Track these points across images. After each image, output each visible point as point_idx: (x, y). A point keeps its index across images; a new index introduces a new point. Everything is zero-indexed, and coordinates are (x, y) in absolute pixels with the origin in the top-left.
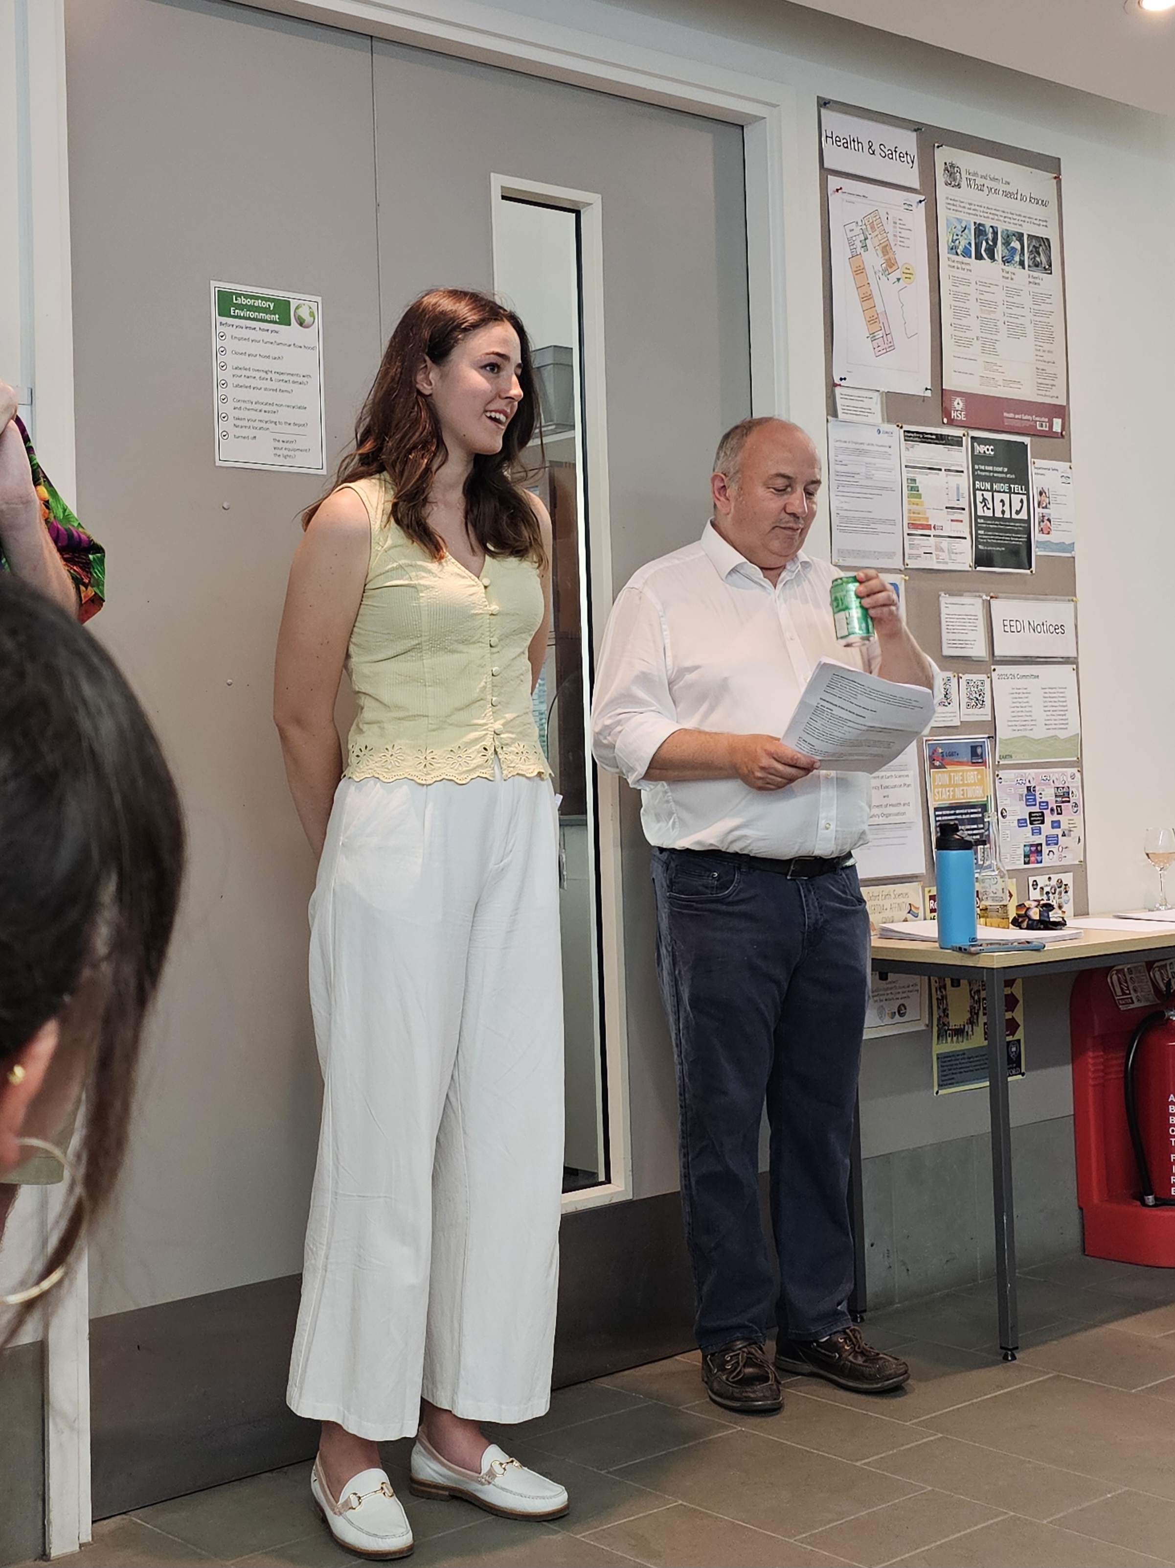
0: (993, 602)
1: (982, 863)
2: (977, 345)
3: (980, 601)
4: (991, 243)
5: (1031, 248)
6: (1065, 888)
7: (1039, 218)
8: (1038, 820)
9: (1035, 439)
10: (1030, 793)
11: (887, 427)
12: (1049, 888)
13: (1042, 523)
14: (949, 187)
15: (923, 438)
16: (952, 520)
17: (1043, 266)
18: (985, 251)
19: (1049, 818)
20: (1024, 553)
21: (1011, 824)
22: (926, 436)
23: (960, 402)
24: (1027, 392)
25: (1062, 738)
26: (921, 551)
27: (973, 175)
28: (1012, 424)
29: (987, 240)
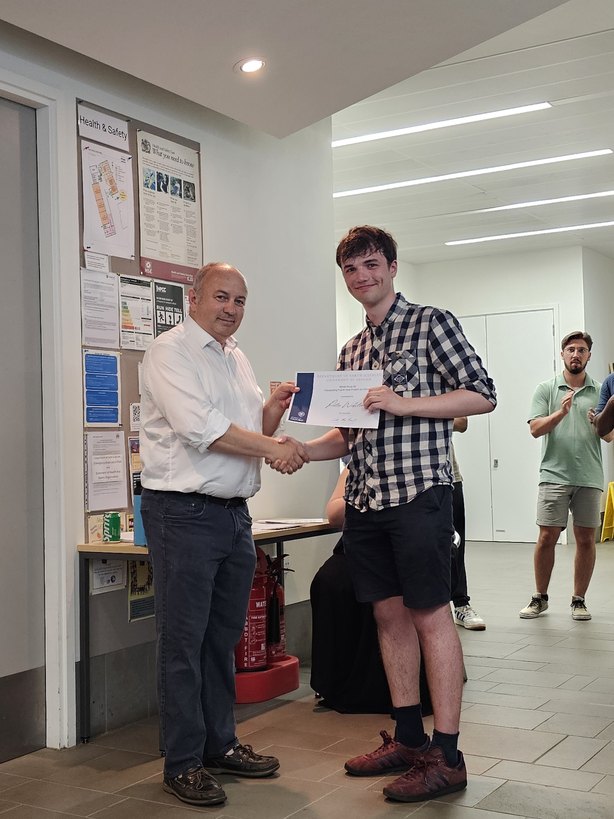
2: (158, 235)
4: (165, 183)
5: (185, 188)
7: (189, 173)
9: (186, 285)
11: (112, 274)
14: (144, 152)
15: (130, 281)
16: (145, 325)
17: (191, 197)
18: (162, 187)
23: (149, 264)
24: (182, 261)
26: (129, 340)
27: (156, 148)
28: (176, 277)
29: (163, 182)
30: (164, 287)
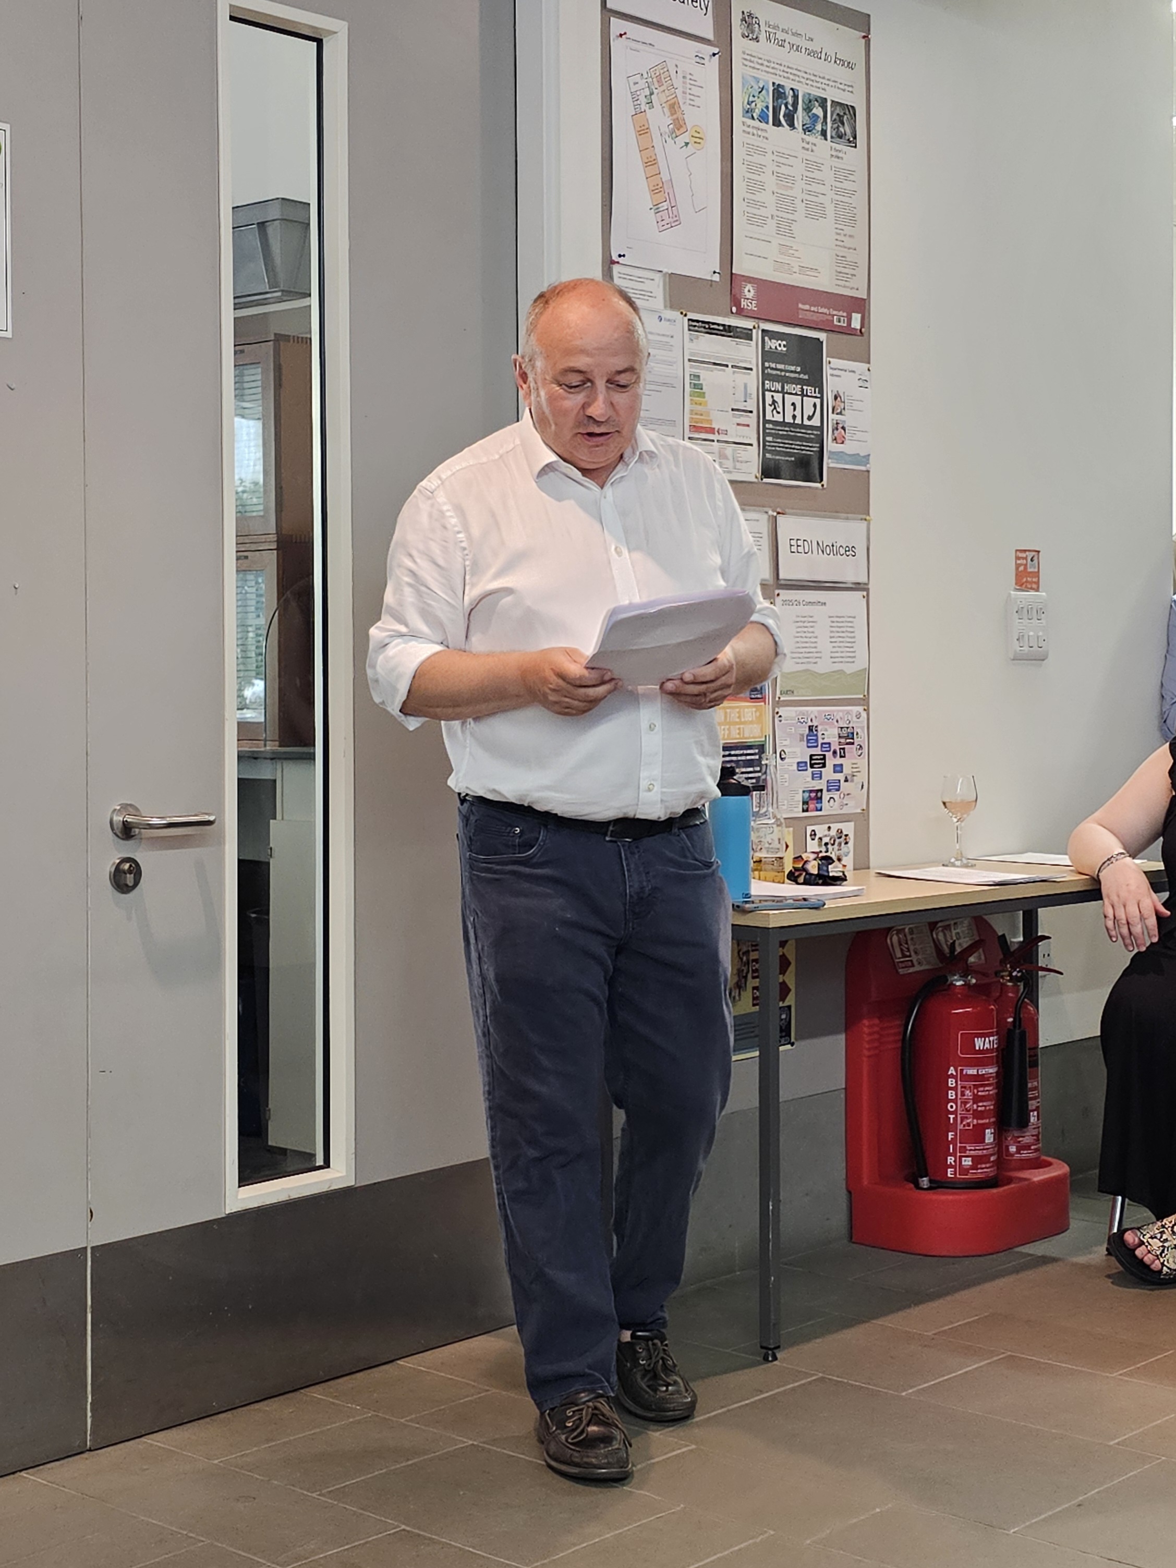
0: (780, 518)
1: (758, 809)
2: (772, 224)
3: (766, 516)
4: (790, 108)
5: (835, 116)
6: (845, 839)
7: (844, 82)
8: (819, 764)
9: (834, 336)
10: (811, 733)
11: (669, 314)
12: (829, 838)
13: (835, 432)
14: (746, 40)
15: (709, 328)
16: (738, 424)
17: (847, 138)
18: (784, 117)
19: (831, 762)
20: (815, 465)
21: (791, 768)
22: (712, 326)
23: (752, 290)
24: (824, 282)
25: (848, 672)
27: (774, 28)
28: (809, 316)
29: (786, 105)
30: (782, 341)
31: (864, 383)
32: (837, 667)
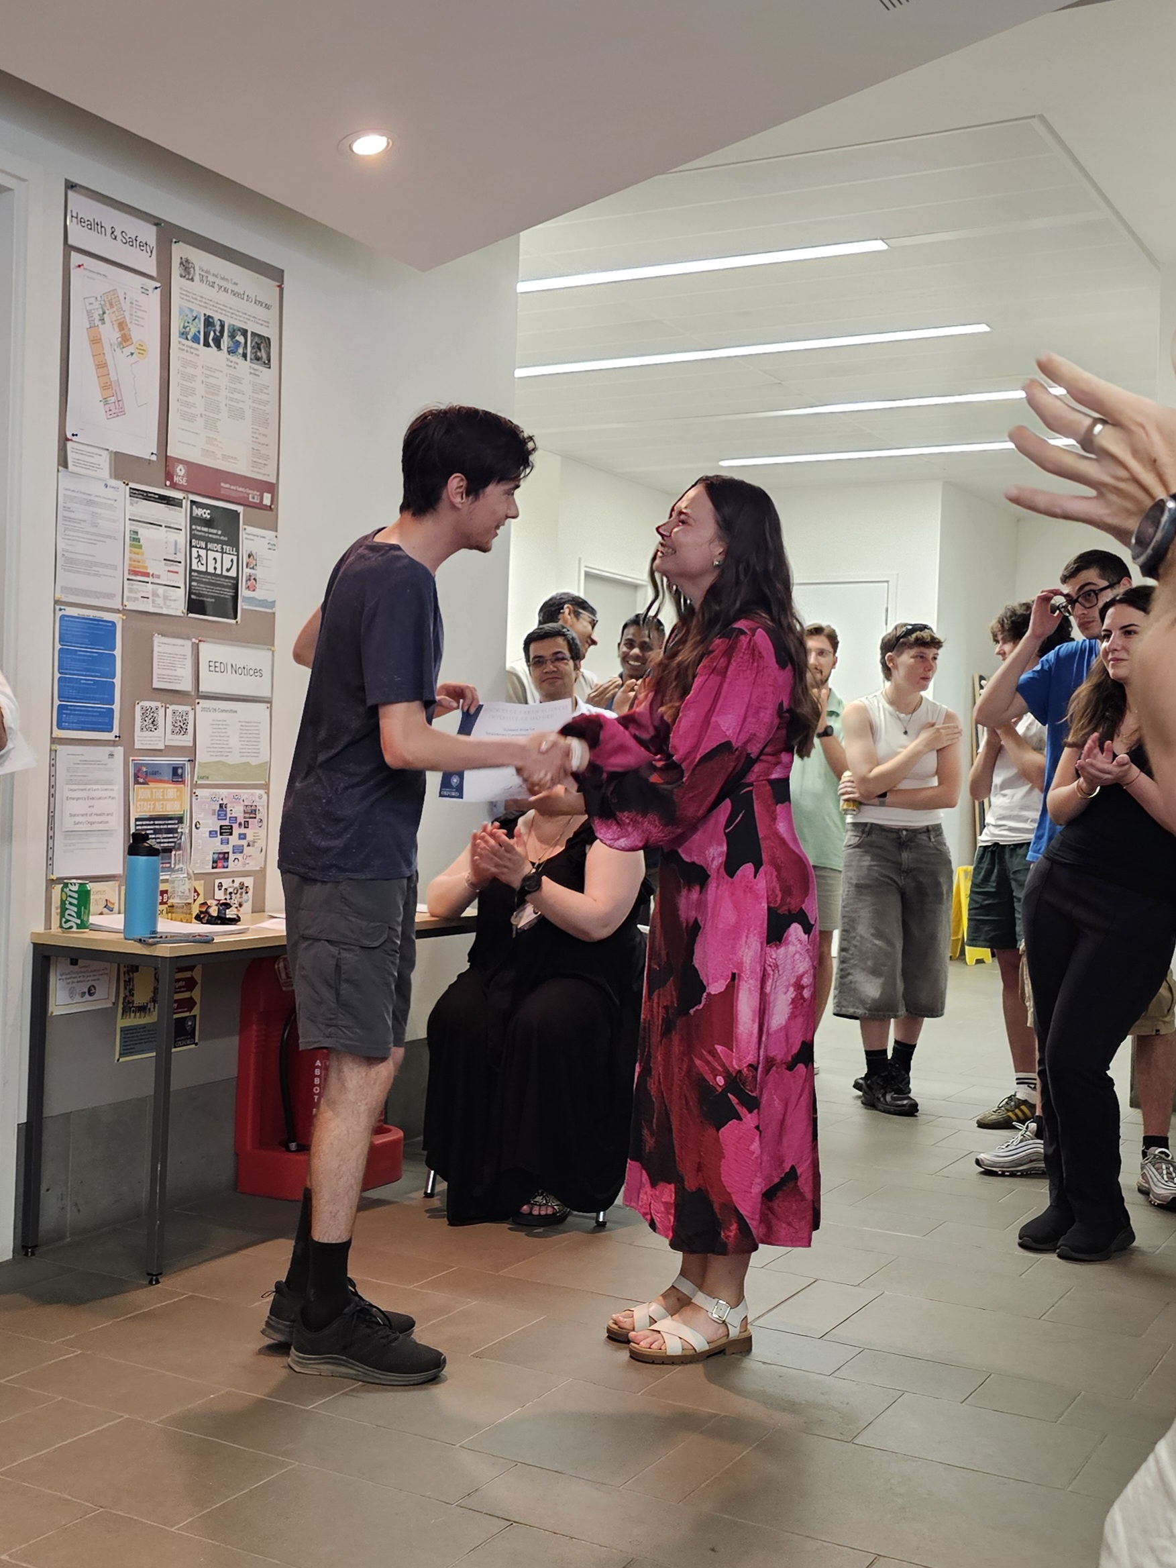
0: (202, 645)
2: (200, 421)
3: (190, 642)
4: (218, 334)
5: (254, 344)
6: (245, 890)
7: (262, 319)
8: (227, 832)
9: (246, 508)
10: (221, 809)
11: (113, 482)
12: (231, 889)
13: (248, 582)
14: (184, 279)
15: (147, 496)
16: (169, 571)
17: (263, 361)
18: (213, 340)
19: (237, 831)
20: (230, 604)
21: (204, 835)
22: (150, 495)
23: (182, 469)
24: (242, 467)
25: (253, 764)
26: (139, 595)
27: (206, 273)
28: (228, 493)
29: (215, 332)
30: (206, 510)
31: (272, 547)
32: (245, 760)
